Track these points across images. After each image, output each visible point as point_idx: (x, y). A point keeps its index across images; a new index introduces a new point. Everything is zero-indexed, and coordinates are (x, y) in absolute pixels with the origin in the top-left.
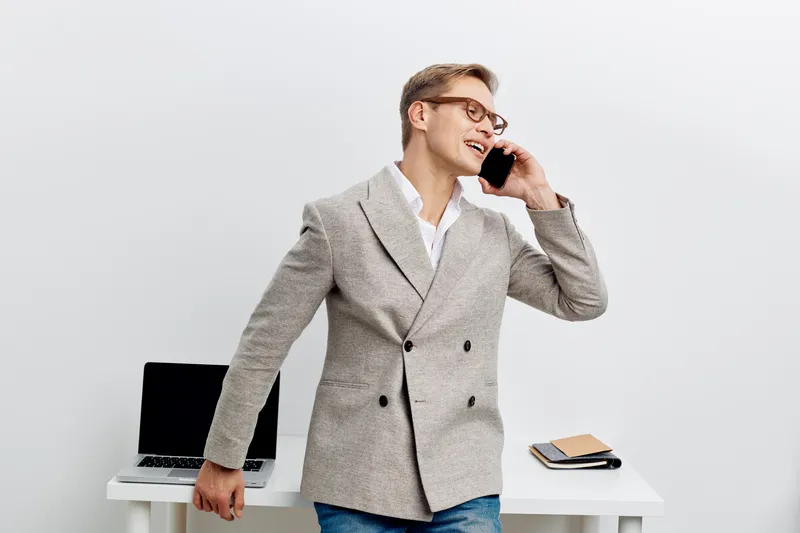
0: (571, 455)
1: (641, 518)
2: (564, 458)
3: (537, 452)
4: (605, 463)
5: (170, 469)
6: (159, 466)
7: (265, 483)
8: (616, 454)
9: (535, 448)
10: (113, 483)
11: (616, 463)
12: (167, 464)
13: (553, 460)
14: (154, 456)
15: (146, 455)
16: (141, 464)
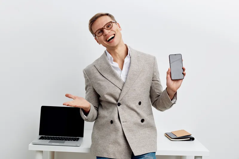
0: (178, 136)
1: (202, 157)
2: (176, 137)
3: (167, 135)
4: (189, 139)
5: (49, 140)
6: (46, 139)
7: (80, 145)
8: (192, 136)
9: (166, 134)
10: (31, 145)
11: (193, 139)
12: (48, 139)
13: (173, 138)
14: (44, 136)
15: (41, 136)
16: (40, 139)
